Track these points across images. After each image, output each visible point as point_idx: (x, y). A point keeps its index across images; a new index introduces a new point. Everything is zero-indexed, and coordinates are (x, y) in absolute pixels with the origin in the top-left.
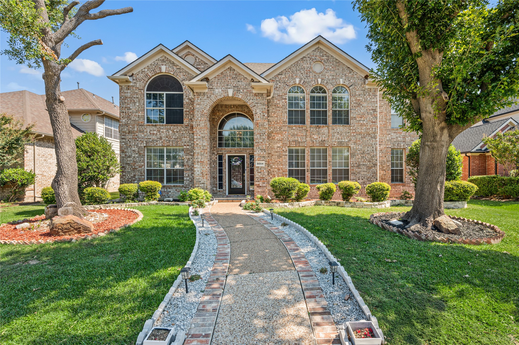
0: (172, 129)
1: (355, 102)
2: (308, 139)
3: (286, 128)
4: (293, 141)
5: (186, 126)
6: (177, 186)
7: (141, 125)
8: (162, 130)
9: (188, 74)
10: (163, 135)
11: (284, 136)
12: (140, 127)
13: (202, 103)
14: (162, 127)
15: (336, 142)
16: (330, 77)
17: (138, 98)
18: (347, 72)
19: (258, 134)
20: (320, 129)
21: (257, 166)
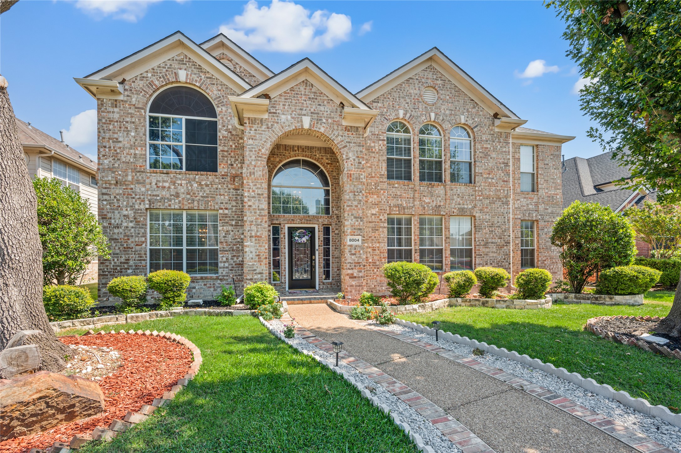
0: (197, 180)
1: (481, 150)
2: (417, 203)
3: (385, 186)
4: (395, 206)
5: (223, 175)
6: (206, 278)
7: (139, 172)
8: (179, 182)
9: (227, 88)
10: (182, 190)
11: (383, 197)
12: (138, 174)
13: (257, 136)
14: (180, 176)
15: (455, 209)
16: (447, 112)
17: (133, 123)
18: (470, 106)
19: (351, 192)
20: (433, 189)
21: (349, 243)
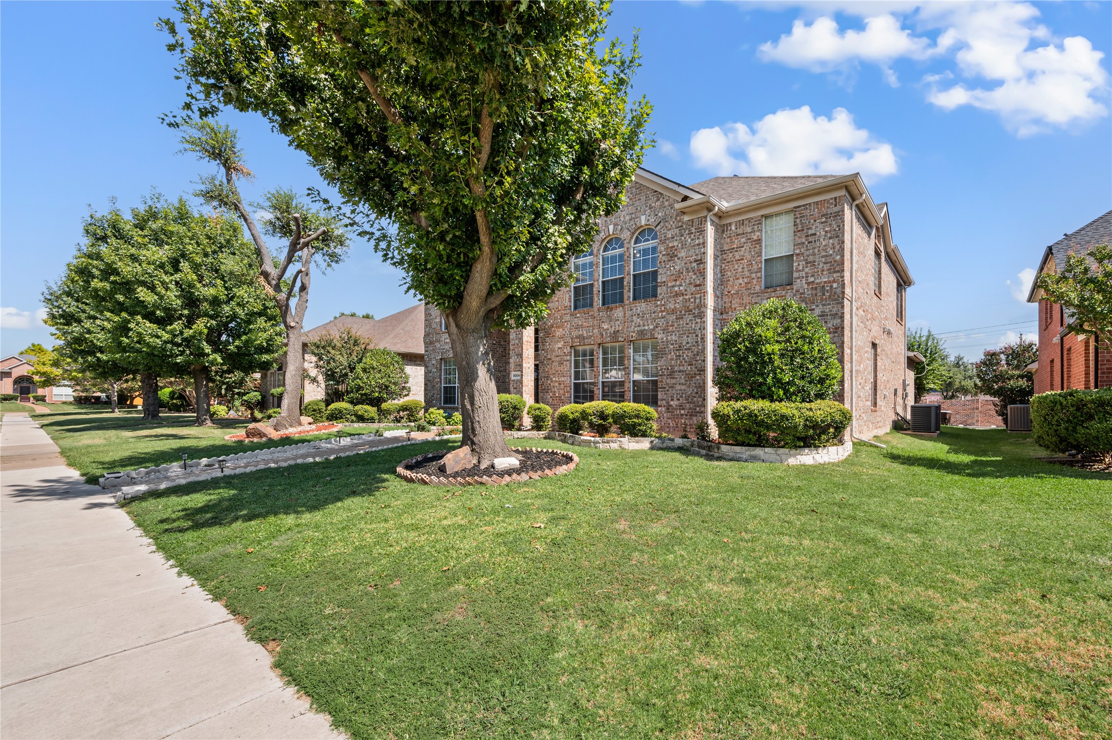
1: (664, 253)
2: (596, 331)
3: (568, 318)
4: (577, 337)
11: (566, 329)
12: (437, 336)
15: (634, 332)
16: (627, 218)
20: (612, 313)
21: (513, 378)
